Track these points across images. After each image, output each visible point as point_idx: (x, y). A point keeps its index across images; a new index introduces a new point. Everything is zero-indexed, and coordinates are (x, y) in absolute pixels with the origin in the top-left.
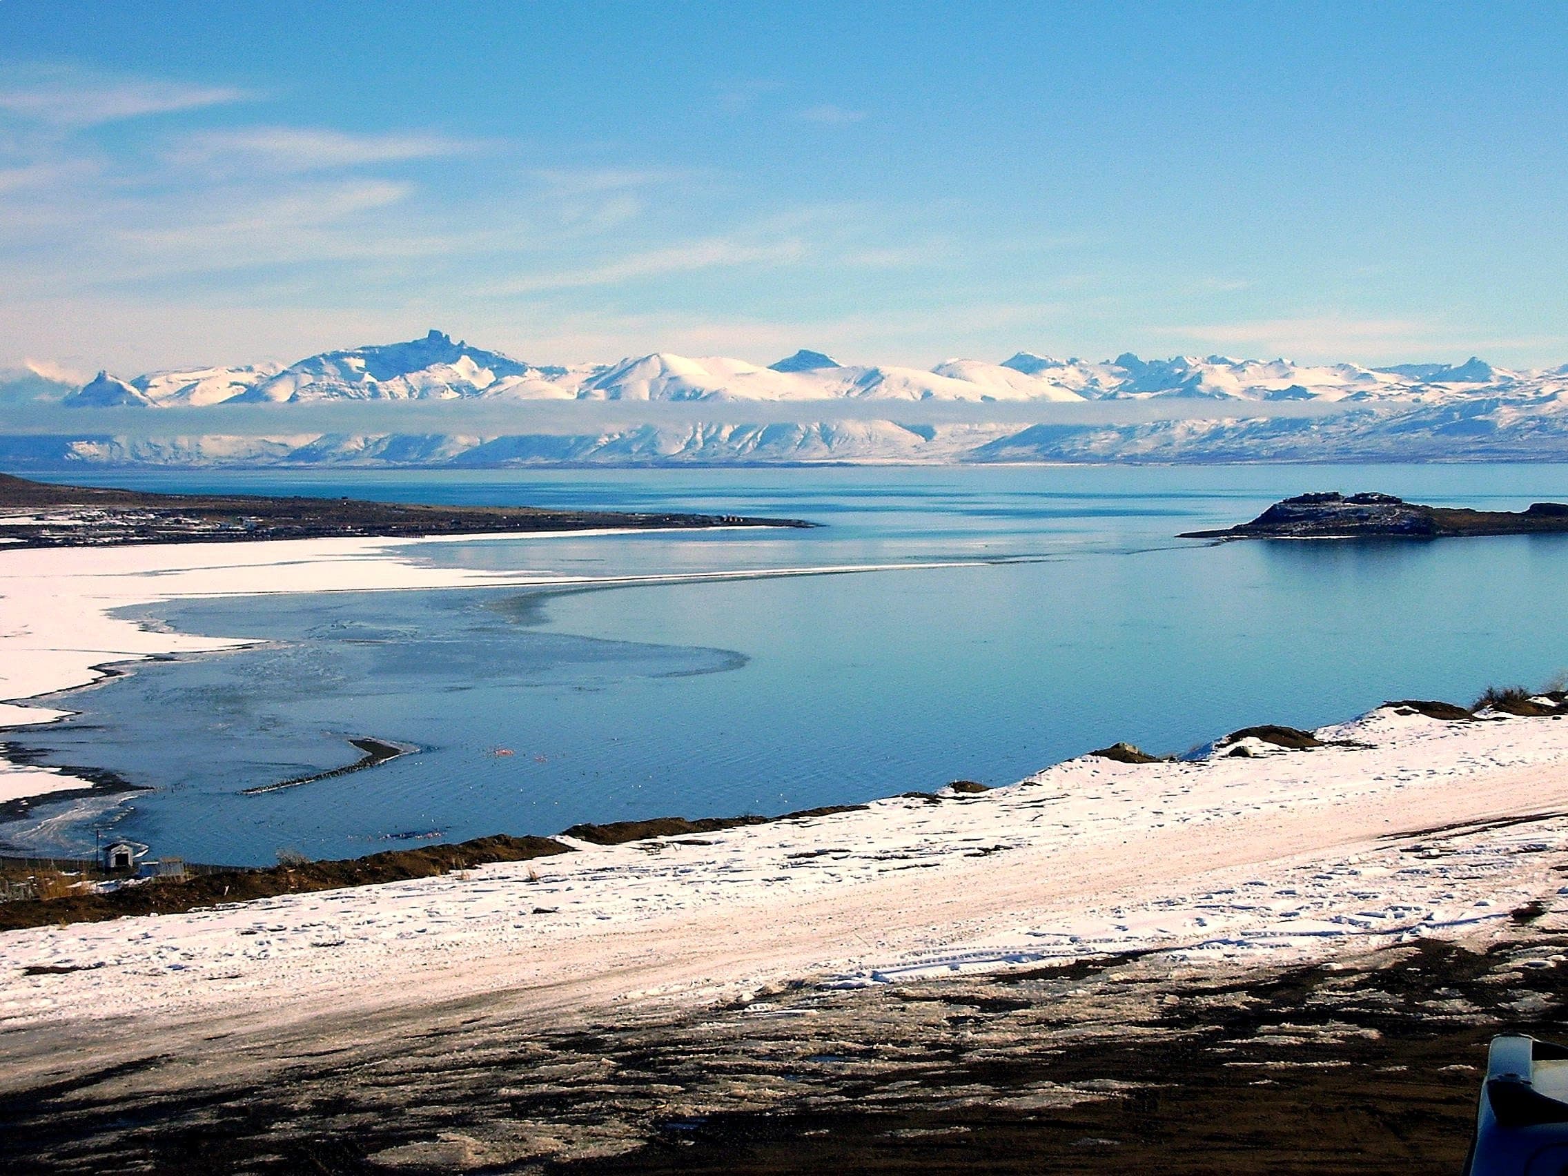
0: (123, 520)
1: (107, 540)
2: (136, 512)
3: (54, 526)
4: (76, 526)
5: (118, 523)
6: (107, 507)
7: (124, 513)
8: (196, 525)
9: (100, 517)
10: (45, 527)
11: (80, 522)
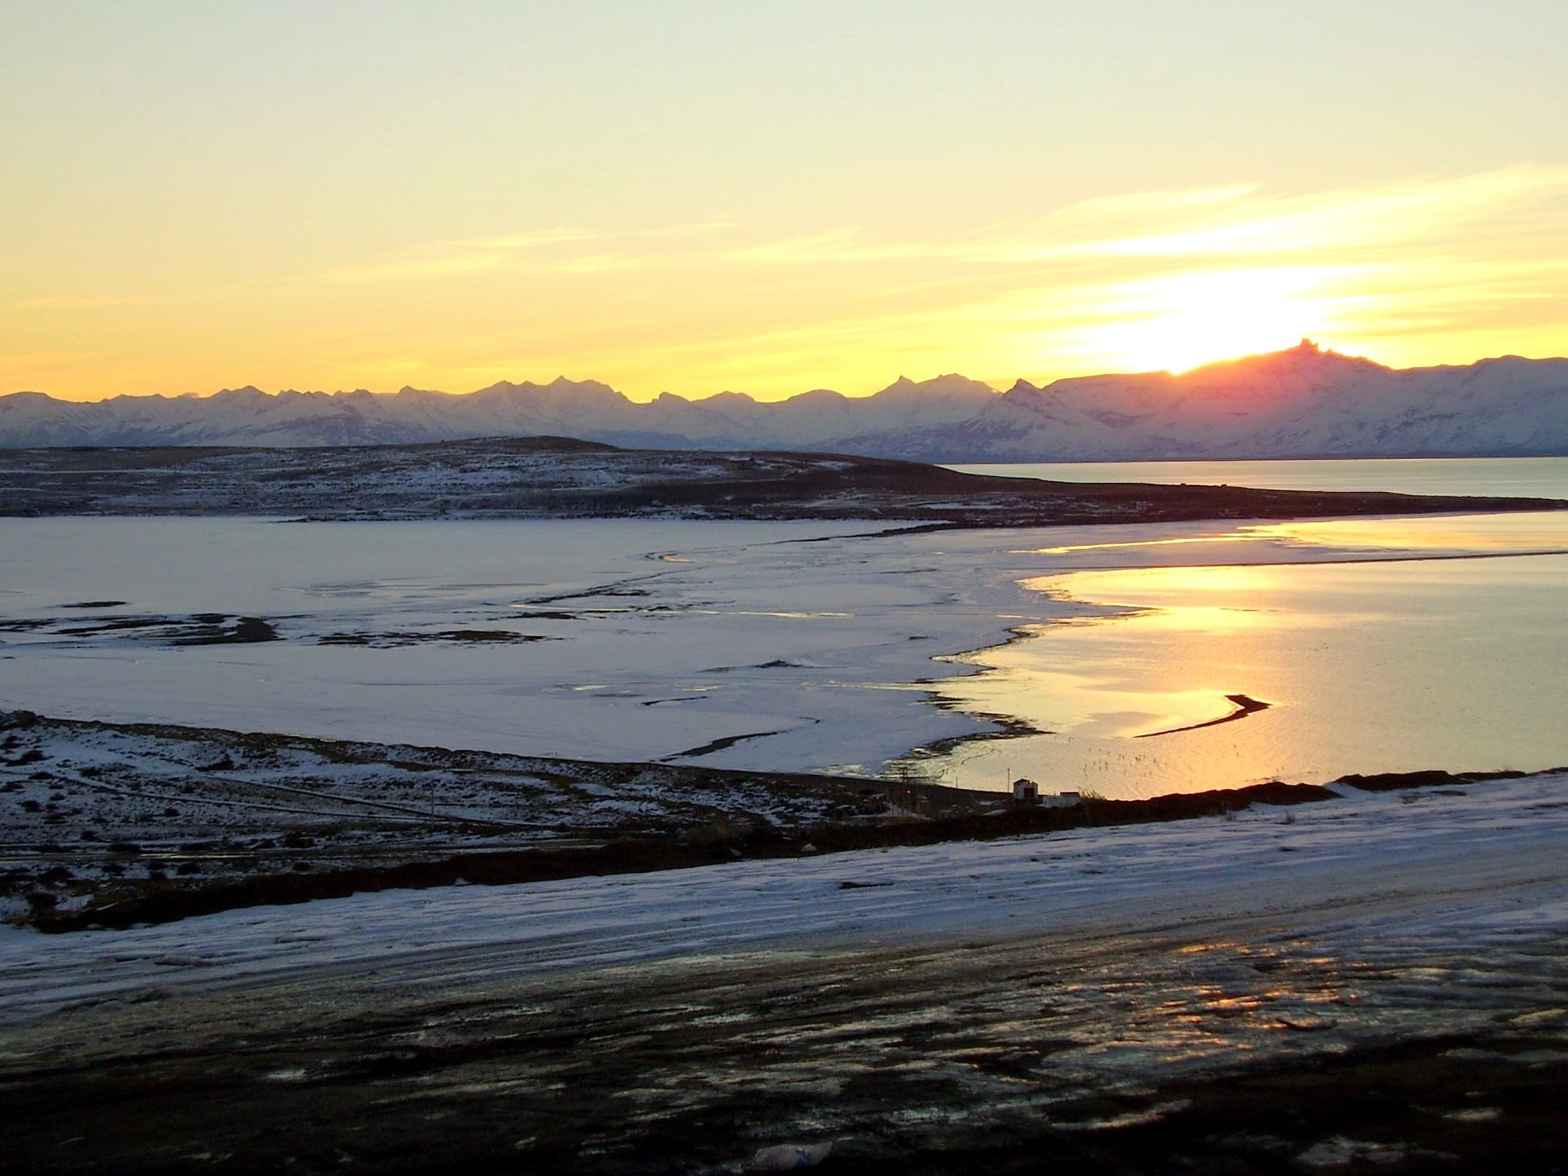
0: (1035, 504)
1: (1021, 522)
2: (1046, 498)
3: (977, 510)
4: (996, 510)
5: (1031, 507)
6: (1022, 494)
7: (1035, 499)
8: (1096, 509)
9: (1016, 502)
10: (970, 511)
11: (1000, 507)
